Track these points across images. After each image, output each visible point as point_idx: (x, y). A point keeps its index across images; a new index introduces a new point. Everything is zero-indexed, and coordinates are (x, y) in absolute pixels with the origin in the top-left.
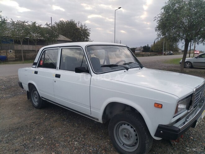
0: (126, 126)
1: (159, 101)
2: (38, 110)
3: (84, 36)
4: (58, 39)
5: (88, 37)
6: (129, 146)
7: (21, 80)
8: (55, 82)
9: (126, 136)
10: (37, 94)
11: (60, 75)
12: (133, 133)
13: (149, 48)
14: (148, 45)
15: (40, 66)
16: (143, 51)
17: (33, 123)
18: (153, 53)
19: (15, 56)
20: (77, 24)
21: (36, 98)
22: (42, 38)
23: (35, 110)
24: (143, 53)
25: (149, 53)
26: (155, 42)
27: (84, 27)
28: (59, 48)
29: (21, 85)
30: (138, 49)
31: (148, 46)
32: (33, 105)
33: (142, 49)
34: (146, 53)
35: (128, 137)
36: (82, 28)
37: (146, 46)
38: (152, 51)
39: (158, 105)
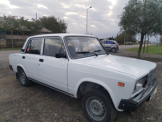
0: (95, 101)
1: (122, 81)
2: (25, 88)
3: (63, 29)
4: (42, 31)
5: (66, 30)
6: (98, 116)
7: (11, 64)
8: (39, 65)
9: (95, 108)
10: (24, 75)
11: (43, 60)
12: (101, 106)
14: (113, 37)
15: (27, 52)
17: (21, 98)
19: (6, 44)
20: (57, 19)
21: (24, 78)
22: (29, 30)
23: (22, 88)
26: (118, 34)
28: (43, 38)
29: (11, 67)
32: (21, 84)
35: (97, 109)
36: (61, 23)
37: (111, 38)
39: (121, 84)
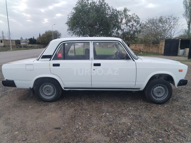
1: (181, 68)
11: (100, 64)
13: (35, 40)
14: (34, 37)
16: (30, 43)
18: (40, 45)
24: (30, 45)
25: (36, 45)
26: (40, 34)
28: (90, 41)
30: (24, 41)
31: (34, 39)
33: (28, 41)
34: (33, 45)
37: (31, 39)
38: (39, 43)
39: (181, 71)
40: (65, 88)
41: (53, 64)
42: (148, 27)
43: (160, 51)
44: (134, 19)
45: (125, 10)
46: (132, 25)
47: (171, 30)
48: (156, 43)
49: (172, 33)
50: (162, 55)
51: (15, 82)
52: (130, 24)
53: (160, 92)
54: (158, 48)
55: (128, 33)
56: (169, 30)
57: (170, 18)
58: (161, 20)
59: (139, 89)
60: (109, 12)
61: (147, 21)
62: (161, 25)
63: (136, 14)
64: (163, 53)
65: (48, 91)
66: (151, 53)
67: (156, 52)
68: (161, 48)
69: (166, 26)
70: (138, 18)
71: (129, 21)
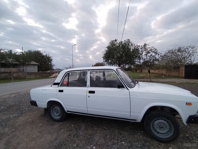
0: (160, 121)
1: (189, 101)
3: (48, 61)
8: (89, 97)
20: (43, 53)
27: (48, 55)
28: (88, 71)
29: (34, 103)
39: (189, 104)
40: (68, 111)
41: (59, 90)
42: (168, 56)
43: (181, 75)
44: (153, 51)
45: (145, 45)
46: (151, 55)
47: (191, 57)
48: (177, 68)
49: (192, 59)
50: (183, 78)
51: (37, 102)
52: (149, 55)
53: (162, 128)
54: (179, 72)
55: (148, 62)
56: (188, 57)
57: (188, 48)
58: (179, 50)
59: (136, 120)
60: (132, 48)
61: (167, 52)
62: (180, 53)
63: (154, 47)
64: (184, 76)
65: (56, 112)
66: (172, 76)
67: (177, 76)
68: (182, 72)
69: (185, 54)
70: (156, 50)
71: (148, 52)
